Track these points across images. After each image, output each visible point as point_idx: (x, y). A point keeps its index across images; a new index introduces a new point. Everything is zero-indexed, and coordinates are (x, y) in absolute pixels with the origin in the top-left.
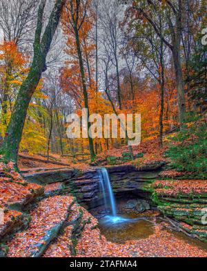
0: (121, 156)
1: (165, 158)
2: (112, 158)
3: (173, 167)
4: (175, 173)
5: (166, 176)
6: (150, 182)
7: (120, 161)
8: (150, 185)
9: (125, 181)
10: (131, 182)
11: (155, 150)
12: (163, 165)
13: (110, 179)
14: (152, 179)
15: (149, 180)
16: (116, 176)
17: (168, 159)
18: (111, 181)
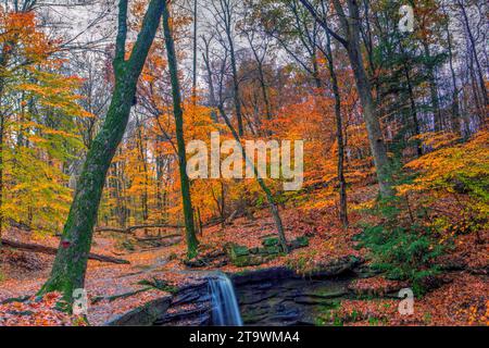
0: (261, 246)
1: (358, 248)
2: (241, 251)
3: (378, 271)
4: (385, 285)
5: (366, 292)
6: (331, 306)
7: (259, 258)
8: (331, 313)
9: (272, 303)
10: (286, 304)
11: (334, 231)
12: (356, 265)
13: (238, 300)
14: (333, 297)
15: (329, 301)
16: (249, 293)
17: (365, 253)
18: (240, 305)
